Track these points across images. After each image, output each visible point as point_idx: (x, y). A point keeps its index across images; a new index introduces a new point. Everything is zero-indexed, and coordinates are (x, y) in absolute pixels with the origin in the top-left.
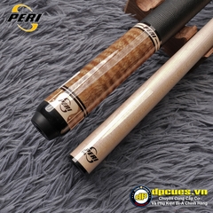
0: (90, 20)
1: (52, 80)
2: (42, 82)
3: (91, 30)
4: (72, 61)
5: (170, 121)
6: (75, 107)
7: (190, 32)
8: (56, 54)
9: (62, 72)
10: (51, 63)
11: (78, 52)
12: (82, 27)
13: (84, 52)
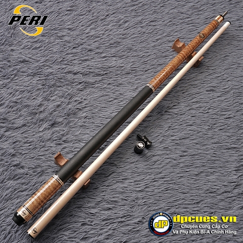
0: (39, 170)
1: (23, 199)
2: (19, 200)
3: (40, 174)
4: (31, 190)
5: (73, 213)
6: (27, 213)
7: (78, 175)
8: (24, 187)
9: (27, 195)
10: (22, 192)
11: (34, 186)
12: (35, 174)
13: (36, 185)
